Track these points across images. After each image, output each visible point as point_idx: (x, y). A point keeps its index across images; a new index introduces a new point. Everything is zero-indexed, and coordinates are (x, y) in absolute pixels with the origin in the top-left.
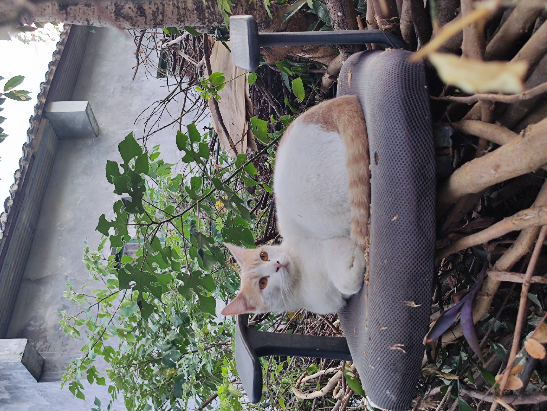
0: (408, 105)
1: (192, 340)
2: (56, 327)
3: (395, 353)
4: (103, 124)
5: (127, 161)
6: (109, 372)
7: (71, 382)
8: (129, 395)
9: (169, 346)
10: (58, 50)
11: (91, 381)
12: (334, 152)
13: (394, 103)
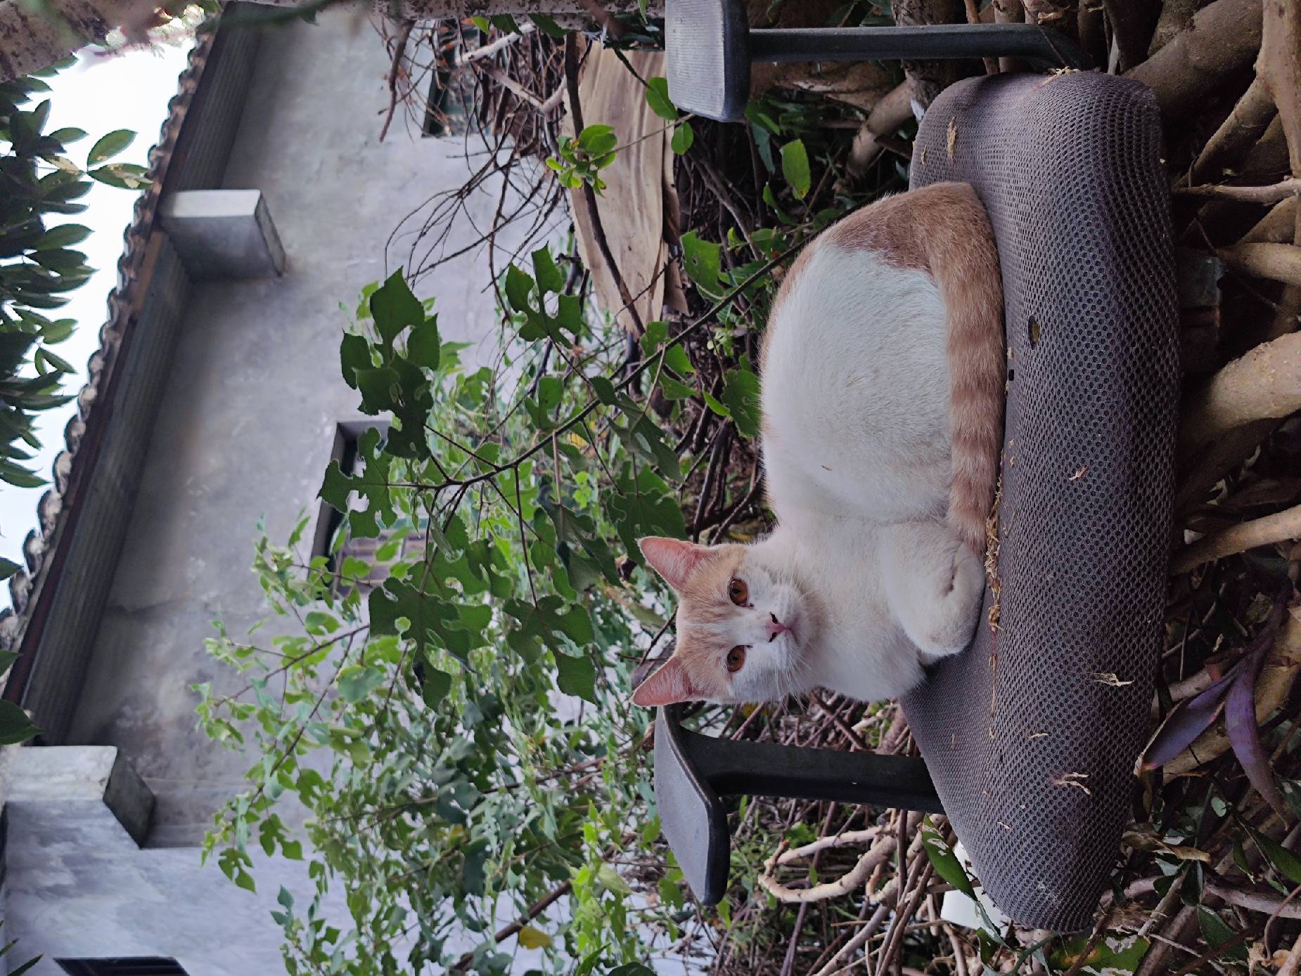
0: (1118, 206)
1: (501, 760)
2: (185, 723)
3: (1064, 794)
4: (295, 246)
5: (389, 337)
6: (312, 830)
7: (224, 849)
8: (356, 884)
9: (451, 772)
10: (190, 68)
11: (268, 848)
12: (914, 316)
13: (1083, 200)
